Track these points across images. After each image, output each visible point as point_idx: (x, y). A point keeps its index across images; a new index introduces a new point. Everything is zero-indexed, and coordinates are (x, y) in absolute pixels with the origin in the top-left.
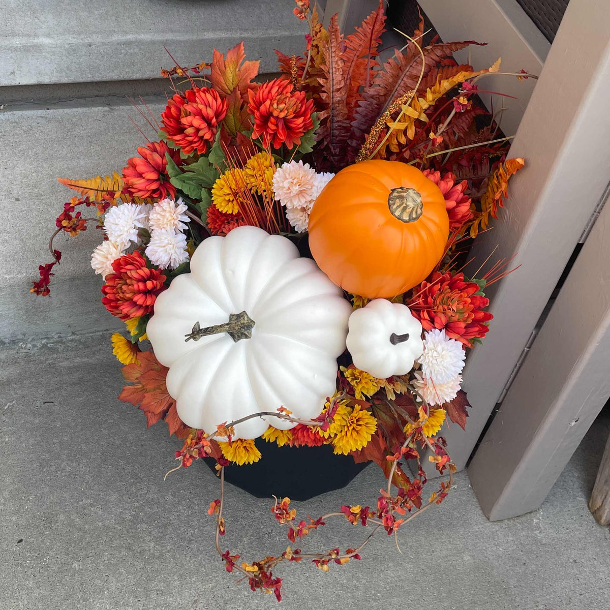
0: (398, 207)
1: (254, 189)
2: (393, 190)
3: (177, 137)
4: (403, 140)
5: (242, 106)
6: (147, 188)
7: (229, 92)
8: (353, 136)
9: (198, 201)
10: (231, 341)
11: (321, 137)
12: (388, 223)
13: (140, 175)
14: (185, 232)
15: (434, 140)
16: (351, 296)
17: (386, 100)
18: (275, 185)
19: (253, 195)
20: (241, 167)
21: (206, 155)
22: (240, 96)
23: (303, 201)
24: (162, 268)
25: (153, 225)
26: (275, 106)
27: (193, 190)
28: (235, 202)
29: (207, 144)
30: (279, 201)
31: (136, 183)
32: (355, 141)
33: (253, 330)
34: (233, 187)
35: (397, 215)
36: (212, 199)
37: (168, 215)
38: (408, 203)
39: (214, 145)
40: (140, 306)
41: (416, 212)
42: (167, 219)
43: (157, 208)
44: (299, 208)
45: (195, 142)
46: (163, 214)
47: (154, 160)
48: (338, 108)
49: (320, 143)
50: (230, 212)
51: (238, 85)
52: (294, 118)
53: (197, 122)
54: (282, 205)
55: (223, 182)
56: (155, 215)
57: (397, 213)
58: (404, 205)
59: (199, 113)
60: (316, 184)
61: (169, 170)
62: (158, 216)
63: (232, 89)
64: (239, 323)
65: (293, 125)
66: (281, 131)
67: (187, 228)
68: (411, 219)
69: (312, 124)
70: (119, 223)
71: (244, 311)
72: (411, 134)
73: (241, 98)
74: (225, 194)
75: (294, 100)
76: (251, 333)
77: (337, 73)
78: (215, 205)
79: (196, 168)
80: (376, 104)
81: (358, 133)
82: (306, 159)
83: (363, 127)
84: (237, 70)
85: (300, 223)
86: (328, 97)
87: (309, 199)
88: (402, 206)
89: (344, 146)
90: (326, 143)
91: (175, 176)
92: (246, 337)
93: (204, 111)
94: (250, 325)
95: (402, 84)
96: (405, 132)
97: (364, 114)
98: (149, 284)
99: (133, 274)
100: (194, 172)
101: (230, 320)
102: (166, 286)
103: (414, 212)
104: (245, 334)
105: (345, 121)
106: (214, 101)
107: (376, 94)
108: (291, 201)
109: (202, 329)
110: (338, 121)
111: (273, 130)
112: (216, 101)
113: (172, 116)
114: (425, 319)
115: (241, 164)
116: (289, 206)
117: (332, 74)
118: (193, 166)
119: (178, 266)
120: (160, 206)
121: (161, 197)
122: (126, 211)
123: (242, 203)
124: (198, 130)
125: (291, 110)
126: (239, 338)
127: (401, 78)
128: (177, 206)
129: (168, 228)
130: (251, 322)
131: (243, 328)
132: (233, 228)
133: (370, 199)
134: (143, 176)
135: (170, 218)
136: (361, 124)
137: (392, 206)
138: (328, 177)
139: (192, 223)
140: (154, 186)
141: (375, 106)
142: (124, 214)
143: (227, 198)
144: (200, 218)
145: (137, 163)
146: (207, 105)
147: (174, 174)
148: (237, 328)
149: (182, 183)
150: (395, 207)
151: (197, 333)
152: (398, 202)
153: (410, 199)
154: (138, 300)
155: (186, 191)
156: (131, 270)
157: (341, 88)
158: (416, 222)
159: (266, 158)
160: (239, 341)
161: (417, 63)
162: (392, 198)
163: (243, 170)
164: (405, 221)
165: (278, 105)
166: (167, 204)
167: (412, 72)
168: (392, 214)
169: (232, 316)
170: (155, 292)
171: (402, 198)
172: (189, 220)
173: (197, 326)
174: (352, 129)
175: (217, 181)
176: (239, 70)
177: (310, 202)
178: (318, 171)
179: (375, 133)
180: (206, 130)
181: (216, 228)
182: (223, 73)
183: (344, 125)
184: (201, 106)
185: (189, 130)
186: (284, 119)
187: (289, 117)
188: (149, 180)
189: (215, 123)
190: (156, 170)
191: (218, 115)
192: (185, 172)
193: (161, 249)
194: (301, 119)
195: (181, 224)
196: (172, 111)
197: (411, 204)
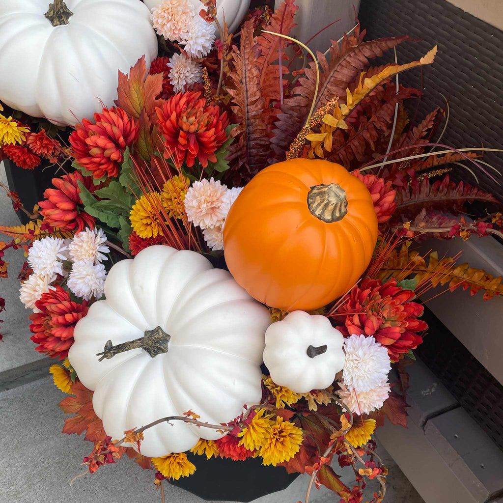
0: (319, 204)
2: (313, 188)
3: (85, 161)
4: (320, 153)
5: (152, 128)
6: (62, 218)
7: (137, 115)
8: (273, 154)
9: (116, 230)
12: (307, 224)
13: (55, 206)
14: (104, 262)
20: (159, 192)
21: (117, 179)
22: (148, 118)
24: (87, 300)
25: (73, 257)
26: (185, 119)
27: (112, 219)
28: (153, 224)
29: (117, 165)
31: (51, 213)
34: (149, 209)
35: (317, 214)
36: (131, 226)
37: (85, 245)
38: (330, 199)
39: (124, 166)
41: (340, 210)
42: (85, 249)
43: (75, 239)
44: (212, 227)
45: (103, 164)
46: (80, 244)
47: (67, 190)
48: (254, 123)
51: (144, 106)
52: (205, 130)
53: (102, 141)
55: (139, 207)
56: (73, 246)
57: (318, 213)
58: (326, 202)
59: (104, 133)
60: (224, 200)
61: (83, 197)
62: (76, 247)
63: (140, 111)
65: (205, 140)
66: (193, 147)
67: (106, 259)
68: (334, 219)
70: (42, 256)
73: (150, 120)
74: (142, 218)
75: (206, 115)
76: (167, 347)
77: (251, 83)
78: (135, 232)
79: (109, 194)
81: (277, 151)
83: (283, 144)
84: (141, 87)
85: (216, 243)
88: (324, 203)
90: (241, 163)
91: (91, 205)
93: (109, 129)
95: (325, 92)
97: (283, 128)
98: (69, 317)
99: (53, 308)
100: (110, 200)
103: (337, 210)
105: (263, 138)
106: (120, 120)
107: (296, 104)
108: (204, 220)
109: (114, 347)
110: (255, 139)
111: (183, 146)
112: (123, 120)
113: (79, 139)
115: (158, 189)
117: (246, 85)
118: (105, 190)
119: (101, 295)
120: (79, 237)
121: (77, 228)
122: (48, 244)
124: (104, 150)
125: (202, 123)
127: (325, 85)
128: (96, 237)
129: (86, 259)
130: (166, 336)
134: (58, 205)
135: (87, 248)
136: (281, 140)
137: (311, 205)
139: (112, 253)
140: (69, 217)
141: (296, 118)
142: (46, 247)
143: (145, 222)
144: (121, 246)
145: (50, 193)
146: (112, 123)
147: (88, 202)
149: (98, 211)
150: (315, 205)
152: (318, 199)
153: (332, 194)
155: (103, 219)
157: (257, 100)
158: (340, 222)
160: (156, 357)
161: (342, 66)
162: (311, 196)
163: (160, 194)
164: (327, 221)
165: (188, 118)
167: (335, 78)
168: (312, 213)
169: (147, 332)
171: (322, 194)
172: (109, 251)
173: (109, 344)
174: (271, 146)
175: (133, 207)
176: (143, 88)
180: (114, 150)
182: (129, 95)
183: (262, 143)
184: (106, 125)
185: (95, 151)
186: (196, 133)
187: (201, 131)
188: (64, 210)
189: (124, 143)
190: (72, 200)
191: (126, 135)
192: (99, 199)
193: (80, 281)
194: (212, 131)
195: (99, 254)
196: (78, 134)
197: (333, 200)
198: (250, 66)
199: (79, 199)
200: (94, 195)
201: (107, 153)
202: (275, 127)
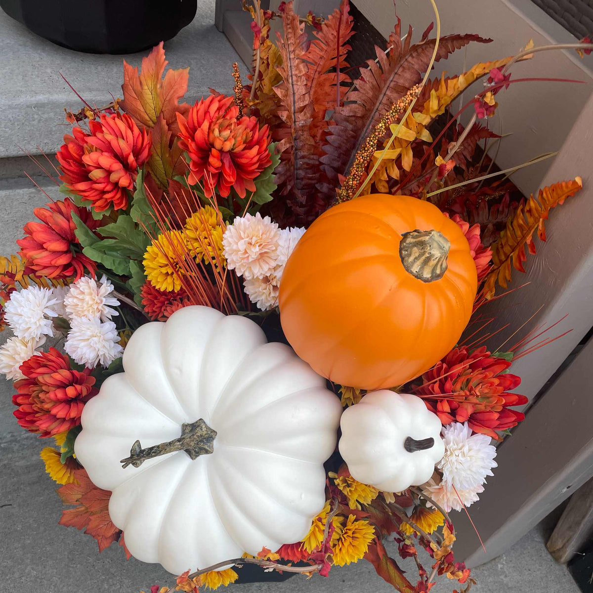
0: (416, 259)
1: (200, 257)
2: (405, 236)
3: (82, 186)
4: (395, 173)
5: (171, 142)
6: (53, 263)
7: (151, 123)
8: (323, 178)
9: (126, 278)
10: (187, 460)
11: (283, 178)
12: (403, 284)
13: (41, 246)
14: (114, 319)
15: (442, 168)
16: (339, 386)
17: (364, 125)
18: (227, 248)
19: (198, 265)
20: (179, 228)
21: (127, 212)
22: (166, 127)
23: (266, 267)
24: (90, 368)
25: (71, 313)
26: (216, 132)
27: (119, 264)
28: (175, 275)
29: (126, 194)
30: (233, 271)
31: (36, 256)
32: (325, 185)
33: (215, 443)
34: (171, 254)
35: (414, 272)
36: (145, 274)
37: (87, 298)
38: (433, 252)
39: (136, 196)
40: (63, 420)
41: (441, 265)
42: (88, 304)
43: (72, 290)
44: (261, 278)
45: (108, 192)
46: (81, 297)
47: (57, 224)
48: (302, 137)
49: (281, 186)
50: (170, 289)
51: (162, 112)
52: (245, 149)
53: (106, 160)
54: (239, 275)
55: (156, 249)
56: (70, 300)
57: (415, 269)
58: (427, 255)
59: (108, 148)
60: (281, 243)
61: (81, 236)
62: (75, 300)
63: (154, 118)
64: (195, 436)
65: (244, 161)
66: (228, 170)
67: (116, 314)
68: (435, 277)
69: (269, 158)
70: (22, 313)
71: (201, 419)
72: (408, 162)
73: (169, 129)
74: (162, 265)
75: (241, 129)
76: (212, 446)
77: (299, 83)
78: (150, 282)
79: (117, 232)
80: (352, 131)
81: (330, 173)
82: (265, 211)
83: (336, 164)
84: (158, 86)
85: (263, 297)
86: (289, 117)
87: (273, 264)
88: (424, 257)
89: (312, 192)
90: (289, 187)
91: (91, 245)
92: (207, 452)
93: (114, 143)
94: (210, 436)
95: (384, 101)
96: (398, 161)
97: (336, 145)
98: (71, 391)
99: (47, 379)
100: (116, 239)
101: (184, 432)
102: (95, 391)
103: (439, 266)
104: (205, 449)
105: (312, 156)
106: (129, 132)
107: (351, 114)
108: (250, 268)
109: (144, 450)
110: (303, 157)
111: (217, 169)
112: (132, 131)
113: (72, 157)
114: (443, 412)
115: (178, 225)
116: (247, 276)
117: (293, 85)
118: (111, 227)
119: (110, 362)
120: (76, 287)
121: (75, 275)
122: (31, 297)
123: (184, 276)
124: (109, 172)
125: (239, 139)
126: (197, 454)
127: (384, 92)
128: (99, 285)
129: (90, 316)
130: (211, 432)
131: (201, 441)
132: (176, 310)
133: (372, 250)
134: (45, 246)
135: (90, 302)
136: (333, 160)
137: (406, 258)
138: (296, 234)
139: (123, 306)
140: (63, 261)
141: (351, 132)
142: (28, 300)
143: (164, 270)
144: (132, 299)
145: (34, 229)
146: (119, 135)
147: (88, 242)
148: (192, 444)
149: (101, 254)
150: (411, 259)
151: (137, 456)
152: (416, 251)
153: (435, 245)
154: (58, 412)
155: (108, 265)
156: (43, 374)
157: (305, 107)
158: (440, 281)
159: (211, 214)
160: (198, 458)
161: (404, 67)
162: (405, 247)
163: (182, 232)
164: (426, 281)
165: (220, 132)
166: (85, 285)
167: (397, 82)
168: (407, 270)
169: (184, 426)
170: (81, 400)
171: (422, 244)
172: (118, 304)
173: (137, 447)
174: (321, 167)
175: (149, 248)
176: (161, 87)
177: (275, 269)
178: (282, 227)
179: (362, 160)
180: (122, 173)
181: (154, 312)
182: (140, 96)
183: (311, 162)
184: (109, 137)
185: (96, 174)
186: (231, 152)
187: (238, 149)
188: (54, 252)
189: (135, 164)
190: (64, 239)
191: (137, 152)
192: (102, 238)
193: (83, 344)
194: (255, 150)
195: (107, 309)
196: (70, 150)
197: (437, 253)
198: (297, 62)
199: (73, 237)
200: (94, 233)
201: (114, 177)
202: (326, 142)
